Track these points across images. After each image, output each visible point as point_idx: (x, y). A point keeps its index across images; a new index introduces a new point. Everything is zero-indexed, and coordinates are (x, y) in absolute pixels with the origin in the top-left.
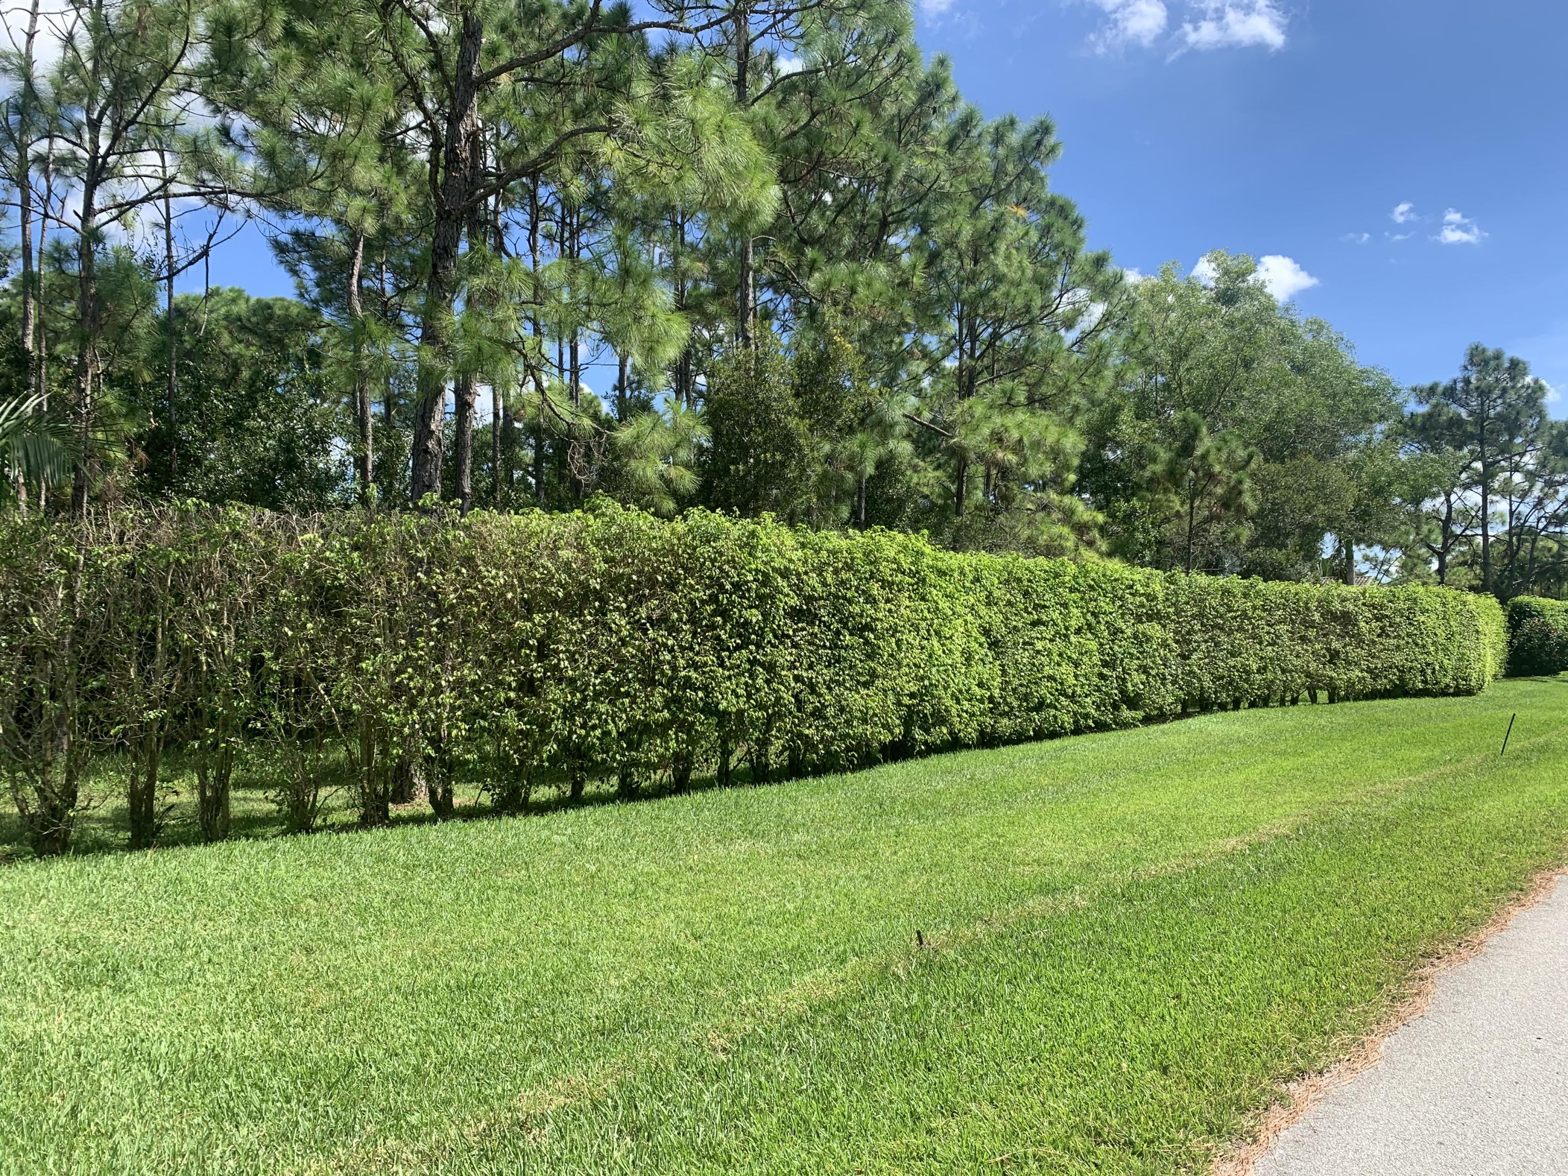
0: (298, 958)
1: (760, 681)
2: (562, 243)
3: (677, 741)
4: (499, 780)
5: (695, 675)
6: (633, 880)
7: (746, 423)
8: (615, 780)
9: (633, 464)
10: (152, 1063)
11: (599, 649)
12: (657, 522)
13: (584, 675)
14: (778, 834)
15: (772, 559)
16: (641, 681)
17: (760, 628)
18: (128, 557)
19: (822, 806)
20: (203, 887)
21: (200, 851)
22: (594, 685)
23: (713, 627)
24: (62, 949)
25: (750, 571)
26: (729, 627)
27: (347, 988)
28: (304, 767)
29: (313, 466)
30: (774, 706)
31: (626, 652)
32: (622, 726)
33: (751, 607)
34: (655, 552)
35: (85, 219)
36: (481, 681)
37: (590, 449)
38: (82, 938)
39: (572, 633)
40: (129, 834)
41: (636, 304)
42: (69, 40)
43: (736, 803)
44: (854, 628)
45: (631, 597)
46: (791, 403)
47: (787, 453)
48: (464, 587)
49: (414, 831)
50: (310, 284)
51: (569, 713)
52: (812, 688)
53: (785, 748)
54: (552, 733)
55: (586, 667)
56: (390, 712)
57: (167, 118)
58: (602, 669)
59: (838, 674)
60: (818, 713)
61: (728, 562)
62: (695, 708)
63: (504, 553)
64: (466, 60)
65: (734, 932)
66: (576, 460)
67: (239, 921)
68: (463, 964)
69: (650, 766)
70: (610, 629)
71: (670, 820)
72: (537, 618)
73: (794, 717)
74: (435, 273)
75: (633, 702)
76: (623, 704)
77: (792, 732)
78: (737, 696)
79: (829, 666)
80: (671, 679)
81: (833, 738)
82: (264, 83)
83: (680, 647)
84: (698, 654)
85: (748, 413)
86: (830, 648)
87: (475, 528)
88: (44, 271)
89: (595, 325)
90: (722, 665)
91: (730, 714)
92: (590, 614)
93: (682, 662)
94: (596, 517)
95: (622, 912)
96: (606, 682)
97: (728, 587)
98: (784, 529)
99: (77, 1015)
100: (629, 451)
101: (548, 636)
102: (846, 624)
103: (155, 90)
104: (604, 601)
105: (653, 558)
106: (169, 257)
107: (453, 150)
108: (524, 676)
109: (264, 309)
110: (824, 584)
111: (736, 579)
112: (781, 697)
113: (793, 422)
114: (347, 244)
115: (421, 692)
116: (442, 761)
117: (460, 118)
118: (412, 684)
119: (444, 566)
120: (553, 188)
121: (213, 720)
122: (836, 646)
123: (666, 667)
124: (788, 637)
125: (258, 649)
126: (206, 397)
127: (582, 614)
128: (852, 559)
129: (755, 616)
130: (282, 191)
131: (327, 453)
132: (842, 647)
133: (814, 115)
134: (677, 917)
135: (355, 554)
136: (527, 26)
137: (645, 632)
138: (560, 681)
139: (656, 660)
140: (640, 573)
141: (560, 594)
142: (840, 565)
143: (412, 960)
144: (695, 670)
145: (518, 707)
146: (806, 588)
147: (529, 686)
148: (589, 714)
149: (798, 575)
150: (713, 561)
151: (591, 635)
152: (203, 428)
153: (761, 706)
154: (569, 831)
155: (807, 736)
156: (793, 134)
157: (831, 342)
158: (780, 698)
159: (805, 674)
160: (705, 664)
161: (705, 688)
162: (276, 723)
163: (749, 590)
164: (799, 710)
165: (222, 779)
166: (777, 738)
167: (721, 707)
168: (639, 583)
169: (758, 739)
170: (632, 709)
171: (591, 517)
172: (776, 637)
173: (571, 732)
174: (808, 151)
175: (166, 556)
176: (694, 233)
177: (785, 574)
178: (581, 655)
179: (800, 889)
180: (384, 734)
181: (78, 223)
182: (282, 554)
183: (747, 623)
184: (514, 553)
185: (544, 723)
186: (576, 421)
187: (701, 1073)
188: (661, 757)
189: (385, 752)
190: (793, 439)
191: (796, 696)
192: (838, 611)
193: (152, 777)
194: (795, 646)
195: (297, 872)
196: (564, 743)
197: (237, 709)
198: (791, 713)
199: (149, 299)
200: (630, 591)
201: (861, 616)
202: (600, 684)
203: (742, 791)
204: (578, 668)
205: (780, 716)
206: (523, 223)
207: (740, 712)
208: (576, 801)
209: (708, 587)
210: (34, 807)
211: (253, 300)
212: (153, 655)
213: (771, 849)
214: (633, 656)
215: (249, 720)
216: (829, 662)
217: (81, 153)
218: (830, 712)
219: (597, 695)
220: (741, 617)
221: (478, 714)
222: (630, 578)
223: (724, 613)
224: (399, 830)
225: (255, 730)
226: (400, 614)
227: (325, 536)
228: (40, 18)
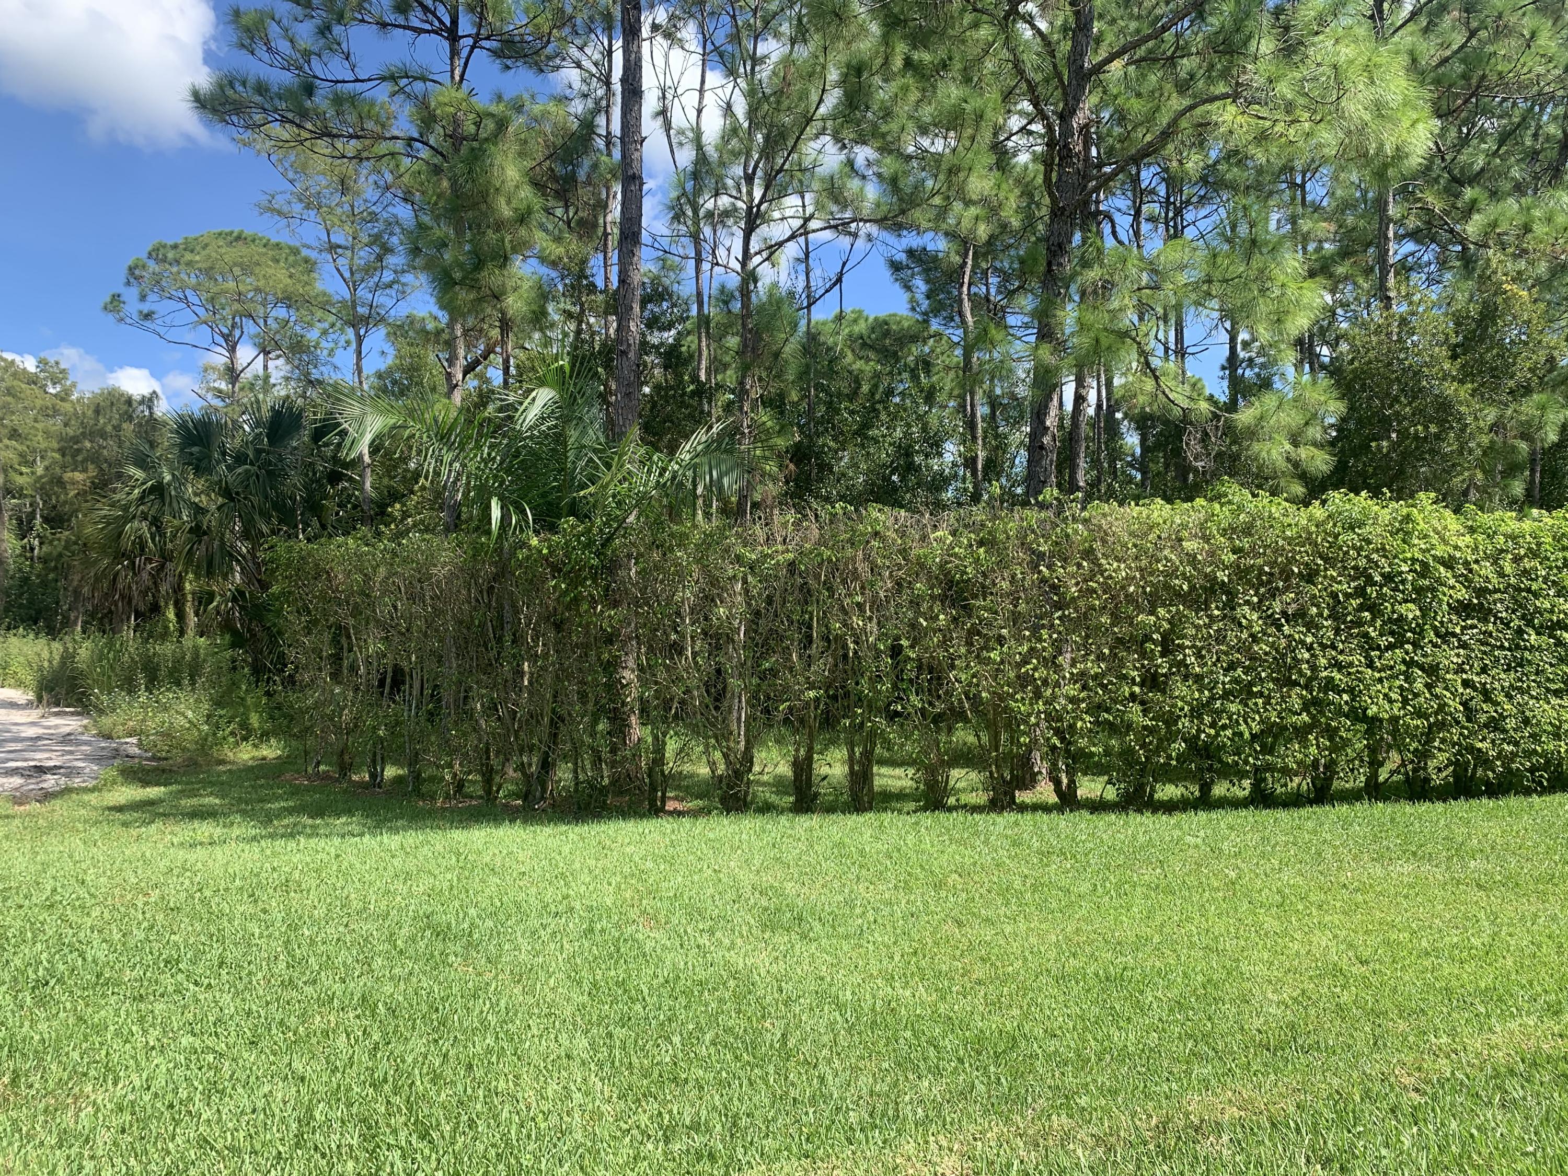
0: (949, 928)
1: (1419, 685)
2: (1167, 225)
3: (1318, 747)
4: (1125, 775)
5: (1338, 676)
6: (1279, 892)
7: (1388, 394)
8: (1246, 783)
9: (1256, 447)
10: (840, 1007)
11: (1228, 645)
12: (1292, 508)
13: (1212, 672)
14: (1449, 859)
15: (1433, 547)
16: (1275, 681)
17: (1418, 625)
18: (791, 556)
19: (1504, 832)
20: (862, 853)
21: (853, 820)
22: (1223, 683)
23: (1359, 623)
24: (757, 895)
25: (1405, 561)
26: (1379, 623)
27: (999, 964)
28: (938, 749)
29: (929, 468)
30: (1436, 713)
31: (1261, 648)
32: (1256, 728)
33: (1406, 601)
34: (1290, 540)
35: (744, 264)
36: (1103, 675)
37: (1207, 434)
38: (772, 887)
39: (1198, 628)
40: (792, 799)
41: (1263, 276)
42: (728, 109)
43: (1393, 820)
44: (1541, 626)
45: (1262, 590)
46: (1446, 366)
47: (1441, 422)
48: (1085, 581)
49: (1043, 818)
50: (920, 297)
51: (1196, 712)
52: (1487, 695)
53: (1450, 763)
54: (1179, 731)
55: (1214, 664)
56: (1016, 701)
57: (807, 162)
58: (1232, 667)
59: (1520, 680)
60: (1495, 725)
61: (1377, 551)
62: (1339, 712)
63: (1125, 545)
64: (1076, 55)
65: (1407, 962)
66: (1192, 446)
67: (896, 887)
68: (1109, 955)
69: (1286, 772)
70: (1240, 624)
71: (1315, 832)
72: (1161, 611)
73: (1463, 727)
74: (1050, 271)
75: (1267, 702)
76: (1256, 704)
77: (1460, 745)
78: (1391, 701)
79: (1508, 670)
80: (1310, 680)
81: (1514, 755)
82: (887, 114)
83: (1321, 644)
84: (1342, 652)
85: (1391, 382)
86: (1510, 649)
87: (1094, 521)
88: (711, 310)
89: (1215, 304)
90: (1370, 665)
91: (1381, 721)
92: (1217, 608)
93: (1323, 662)
94: (1222, 505)
95: (1270, 924)
96: (1236, 681)
97: (1378, 578)
98: (1448, 513)
99: (775, 954)
100: (1252, 433)
101: (1172, 630)
102: (1532, 620)
103: (798, 138)
104: (1232, 595)
105: (1288, 548)
106: (808, 286)
107: (1066, 145)
108: (1148, 671)
109: (882, 327)
110: (1501, 574)
111: (1388, 569)
112: (1446, 704)
113: (1450, 389)
114: (958, 253)
115: (1045, 682)
116: (1067, 751)
117: (1073, 112)
118: (1037, 675)
119: (1065, 560)
120: (1154, 169)
121: (860, 701)
122: (1518, 647)
123: (1305, 666)
124: (1454, 635)
125: (897, 638)
126: (837, 411)
127: (1207, 608)
128: (1539, 544)
129: (1411, 611)
130: (903, 212)
131: (940, 455)
132: (1526, 648)
133: (1473, 34)
134: (1335, 937)
135: (982, 550)
136: (1126, 7)
137: (1279, 628)
138: (1186, 678)
139: (1293, 659)
140: (1272, 564)
141: (1185, 587)
142: (1522, 552)
143: (1057, 944)
144: (1339, 671)
145: (1142, 703)
146: (1477, 579)
147: (1152, 681)
148: (1219, 713)
149: (1466, 563)
150: (1359, 550)
151: (1219, 631)
152: (835, 439)
153: (1419, 713)
154: (1202, 834)
155: (1479, 750)
156: (1445, 60)
157: (1499, 291)
158: (1442, 707)
159: (1476, 679)
160: (1351, 664)
161: (1351, 691)
162: (913, 706)
163: (1403, 582)
164: (1469, 720)
165: (868, 756)
166: (1440, 750)
167: (1370, 713)
168: (1271, 574)
169: (1416, 750)
170: (1266, 710)
171: (1217, 506)
172: (1437, 635)
173: (1199, 731)
174: (1465, 76)
175: (820, 554)
176: (1316, 191)
177: (1448, 563)
178: (1209, 651)
179: (1486, 924)
180: (1013, 723)
181: (738, 267)
182: (917, 551)
183: (1401, 619)
184: (1135, 546)
185: (1171, 720)
186: (1192, 405)
187: (1393, 1111)
188: (1299, 763)
189: (1013, 740)
190: (1451, 406)
191: (1464, 704)
192: (1520, 606)
193: (810, 751)
194: (1464, 645)
195: (940, 847)
196: (1191, 741)
197: (880, 692)
198: (1458, 723)
199: (795, 326)
200: (1262, 584)
201: (1552, 612)
202: (1230, 682)
203: (1397, 806)
204: (1205, 664)
205: (1442, 726)
206: (1124, 208)
207: (1394, 720)
208: (1205, 802)
209: (1354, 579)
210: (721, 769)
211: (871, 319)
212: (811, 642)
213: (1440, 874)
214: (1266, 654)
215: (889, 704)
216: (1509, 665)
217: (740, 204)
218: (1510, 724)
219: (1226, 695)
220: (1394, 612)
221: (1100, 707)
222: (1260, 569)
223: (1375, 609)
224: (1028, 816)
225: (896, 712)
226: (1022, 607)
227: (954, 533)
228: (707, 94)
